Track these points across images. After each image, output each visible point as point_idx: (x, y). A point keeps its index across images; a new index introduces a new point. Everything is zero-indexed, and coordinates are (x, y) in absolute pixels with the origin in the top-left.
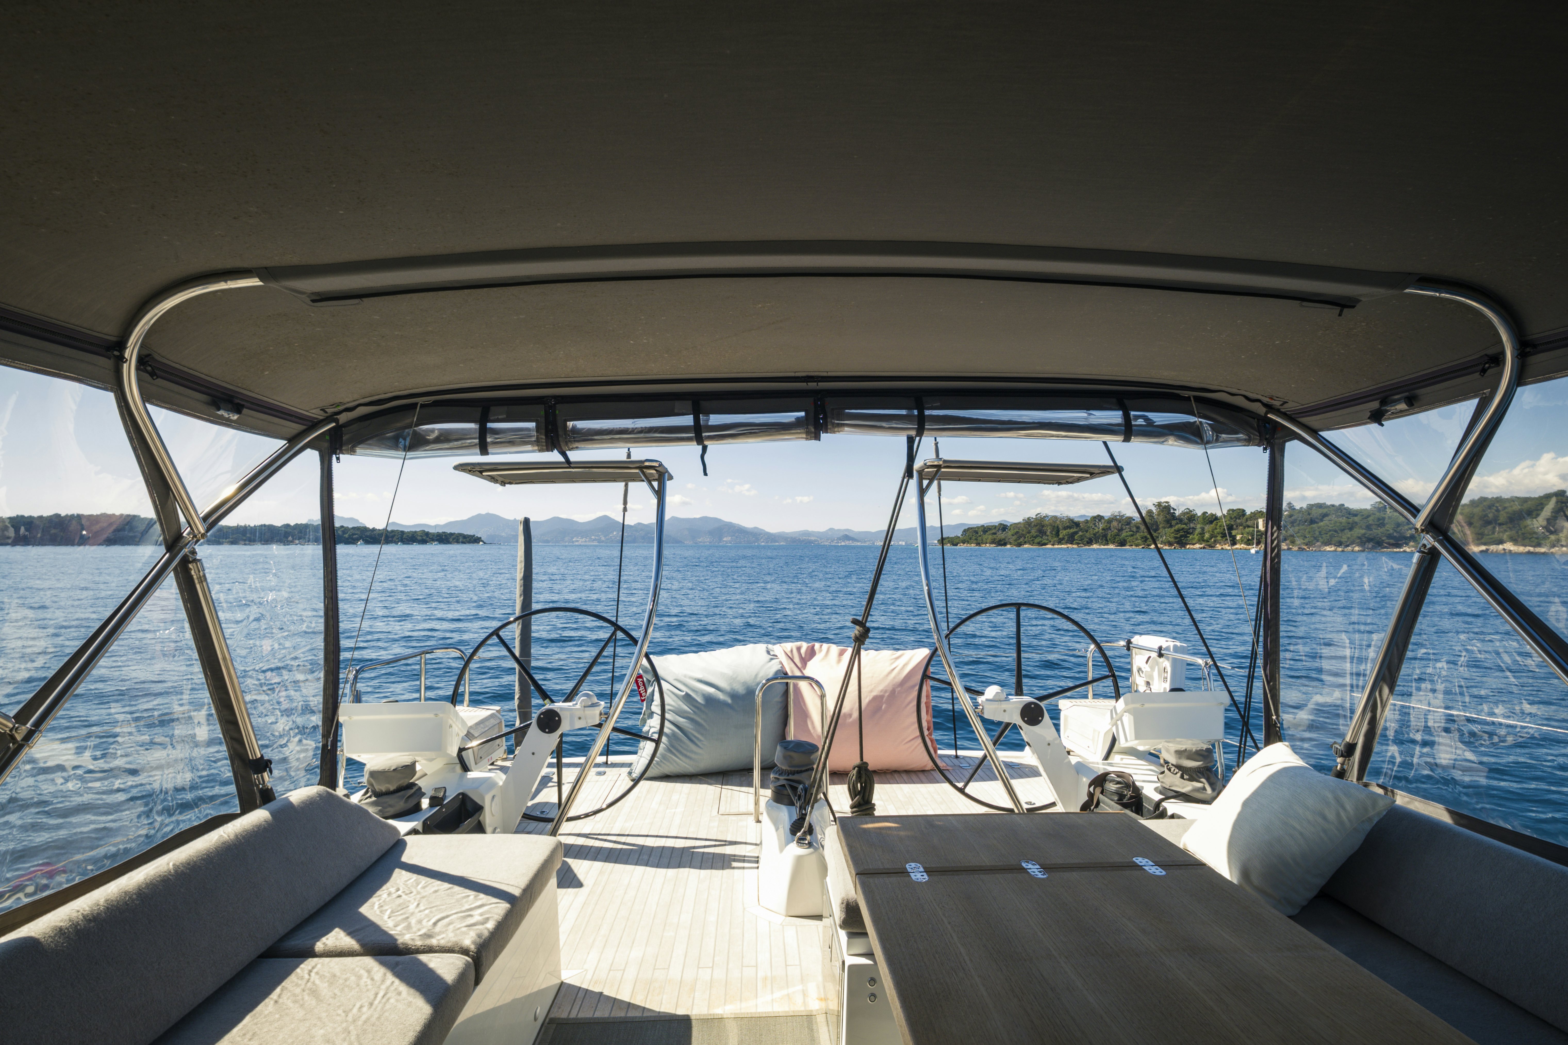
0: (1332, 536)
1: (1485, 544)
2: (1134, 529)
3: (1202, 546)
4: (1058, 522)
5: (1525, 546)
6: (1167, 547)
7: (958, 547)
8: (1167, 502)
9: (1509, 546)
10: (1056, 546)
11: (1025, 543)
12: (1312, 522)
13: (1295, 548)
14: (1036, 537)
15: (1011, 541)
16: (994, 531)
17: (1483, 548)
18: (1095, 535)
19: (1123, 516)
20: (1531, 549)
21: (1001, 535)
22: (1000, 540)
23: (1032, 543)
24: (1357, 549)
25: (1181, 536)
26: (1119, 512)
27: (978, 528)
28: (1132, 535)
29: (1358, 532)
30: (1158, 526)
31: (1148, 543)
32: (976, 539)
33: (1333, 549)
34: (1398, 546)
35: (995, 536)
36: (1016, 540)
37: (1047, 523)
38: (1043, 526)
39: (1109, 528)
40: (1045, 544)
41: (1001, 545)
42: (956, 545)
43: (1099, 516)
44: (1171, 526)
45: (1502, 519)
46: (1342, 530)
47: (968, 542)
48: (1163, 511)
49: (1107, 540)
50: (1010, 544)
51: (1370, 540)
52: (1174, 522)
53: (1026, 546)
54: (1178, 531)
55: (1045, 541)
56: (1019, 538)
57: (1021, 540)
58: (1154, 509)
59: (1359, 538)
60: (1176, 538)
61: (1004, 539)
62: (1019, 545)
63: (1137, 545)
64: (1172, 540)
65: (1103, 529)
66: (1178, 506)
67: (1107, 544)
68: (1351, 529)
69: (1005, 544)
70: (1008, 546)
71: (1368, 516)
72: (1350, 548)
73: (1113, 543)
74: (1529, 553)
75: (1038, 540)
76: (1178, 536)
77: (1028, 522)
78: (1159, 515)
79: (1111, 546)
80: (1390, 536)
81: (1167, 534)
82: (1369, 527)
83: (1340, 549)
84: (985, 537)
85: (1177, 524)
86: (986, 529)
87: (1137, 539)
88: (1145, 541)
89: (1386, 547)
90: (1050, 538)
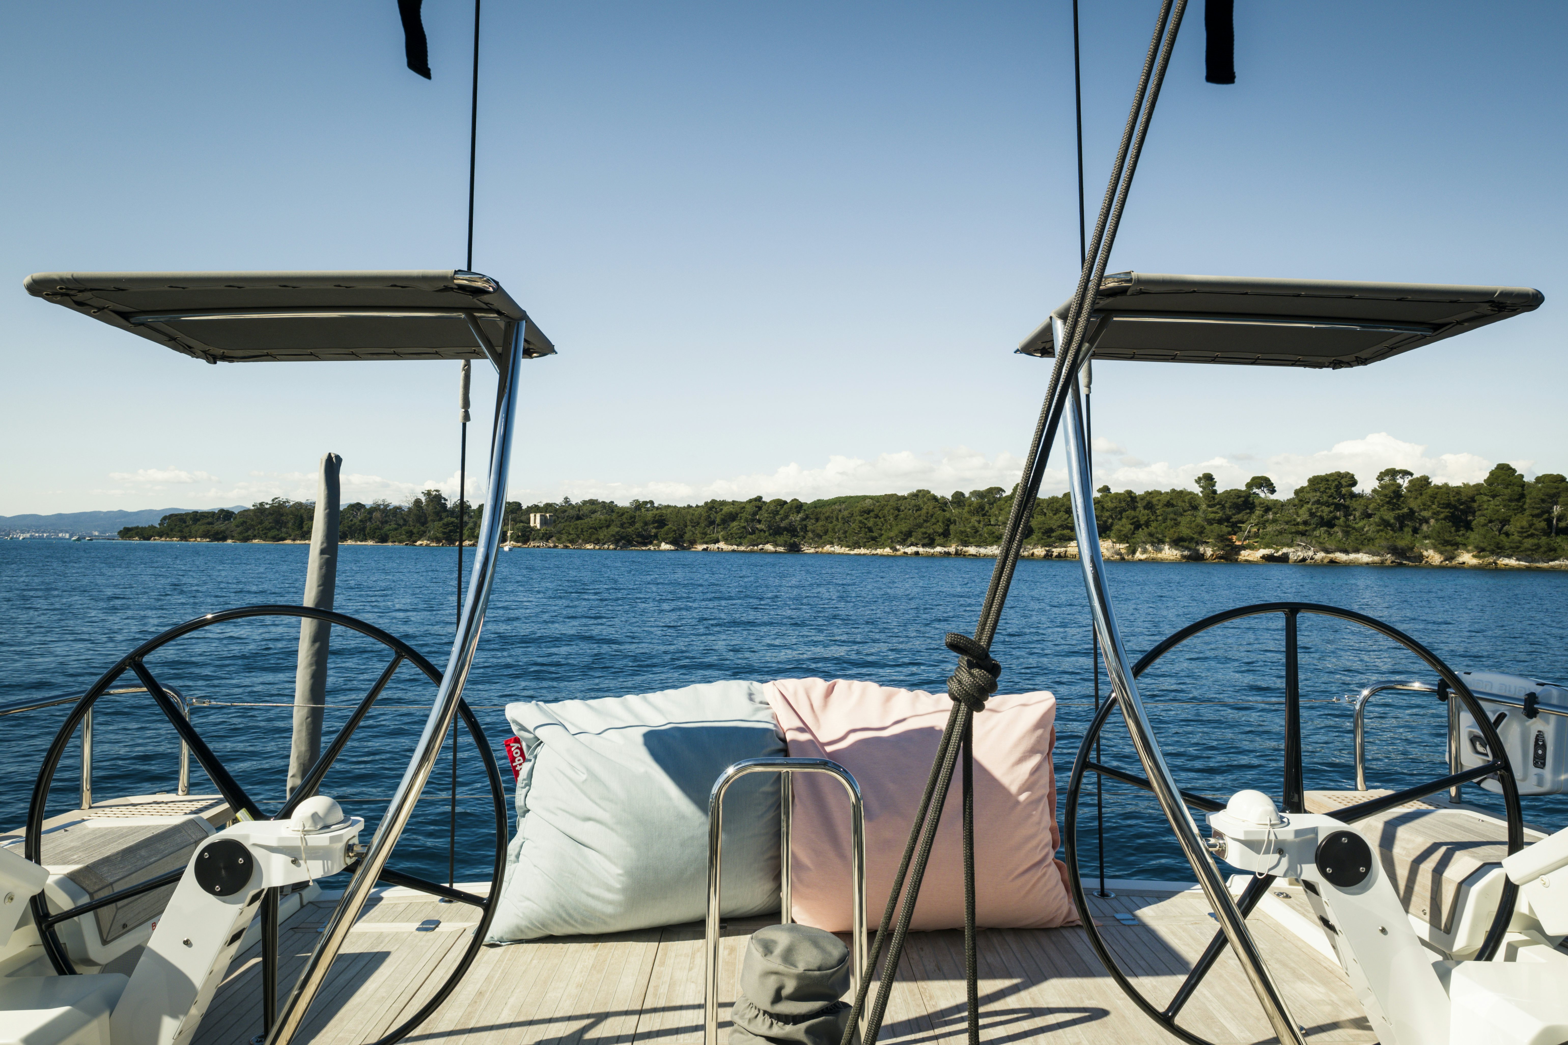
0: (591, 534)
1: (706, 543)
2: (401, 522)
3: (471, 543)
4: (303, 511)
5: (732, 545)
6: (434, 544)
7: (152, 541)
8: (437, 491)
9: (722, 545)
10: (298, 542)
11: (255, 537)
12: (579, 518)
13: (561, 546)
14: (269, 530)
15: (234, 534)
16: (210, 520)
17: (705, 546)
18: (349, 527)
19: (388, 505)
20: (735, 547)
21: (219, 526)
22: (217, 533)
23: (265, 538)
24: (611, 547)
25: (451, 531)
26: (384, 501)
27: (187, 514)
28: (396, 529)
29: (614, 529)
30: (426, 518)
31: (414, 538)
32: (181, 531)
33: (592, 547)
34: (645, 545)
35: (209, 527)
36: (240, 533)
37: (288, 511)
38: (282, 515)
39: (371, 518)
40: (284, 539)
41: (218, 540)
42: (149, 539)
43: (358, 504)
44: (441, 519)
45: (718, 520)
46: (601, 528)
47: (168, 535)
48: (432, 501)
49: (365, 535)
50: (232, 538)
51: (622, 538)
52: (444, 515)
53: (256, 541)
54: (447, 525)
55: (283, 535)
56: (247, 530)
57: (250, 533)
58: (423, 499)
59: (613, 536)
60: (444, 533)
61: (224, 532)
62: (246, 539)
63: (400, 542)
64: (440, 535)
65: (361, 521)
66: (450, 497)
67: (365, 540)
68: (608, 526)
69: (224, 539)
70: (229, 541)
71: (623, 514)
72: (606, 546)
73: (373, 538)
74: (733, 551)
75: (274, 533)
76: (447, 530)
77: (260, 510)
78: (427, 505)
79: (370, 543)
80: (639, 535)
81: (435, 528)
82: (622, 526)
83: (597, 547)
84: (194, 528)
85: (448, 516)
86: (197, 517)
87: (401, 534)
88: (411, 536)
89: (635, 546)
90: (290, 531)
